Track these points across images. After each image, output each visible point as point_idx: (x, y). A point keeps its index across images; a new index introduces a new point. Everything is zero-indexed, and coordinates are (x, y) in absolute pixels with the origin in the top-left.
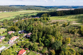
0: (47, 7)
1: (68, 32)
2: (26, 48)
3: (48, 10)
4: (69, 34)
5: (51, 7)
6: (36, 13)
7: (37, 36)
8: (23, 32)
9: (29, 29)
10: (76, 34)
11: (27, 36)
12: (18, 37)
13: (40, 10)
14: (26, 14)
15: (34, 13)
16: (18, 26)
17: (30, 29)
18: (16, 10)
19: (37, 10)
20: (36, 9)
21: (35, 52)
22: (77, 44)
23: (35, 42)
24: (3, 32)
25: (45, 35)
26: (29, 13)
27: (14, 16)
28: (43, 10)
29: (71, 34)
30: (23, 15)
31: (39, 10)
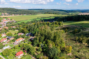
0: (68, 11)
1: (75, 40)
2: (25, 51)
3: (68, 14)
4: (76, 42)
5: (72, 11)
6: (54, 17)
7: (38, 40)
8: (30, 35)
9: (34, 33)
10: (84, 43)
11: (32, 39)
12: (24, 39)
13: (59, 14)
14: (43, 18)
15: (51, 17)
16: (28, 29)
17: (36, 32)
18: (35, 13)
19: (56, 14)
20: (54, 13)
21: (31, 56)
22: (80, 55)
23: (36, 46)
24: (15, 33)
25: (46, 40)
26: (46, 17)
27: (31, 19)
28: (62, 14)
29: (78, 42)
30: (40, 18)
31: (57, 14)
